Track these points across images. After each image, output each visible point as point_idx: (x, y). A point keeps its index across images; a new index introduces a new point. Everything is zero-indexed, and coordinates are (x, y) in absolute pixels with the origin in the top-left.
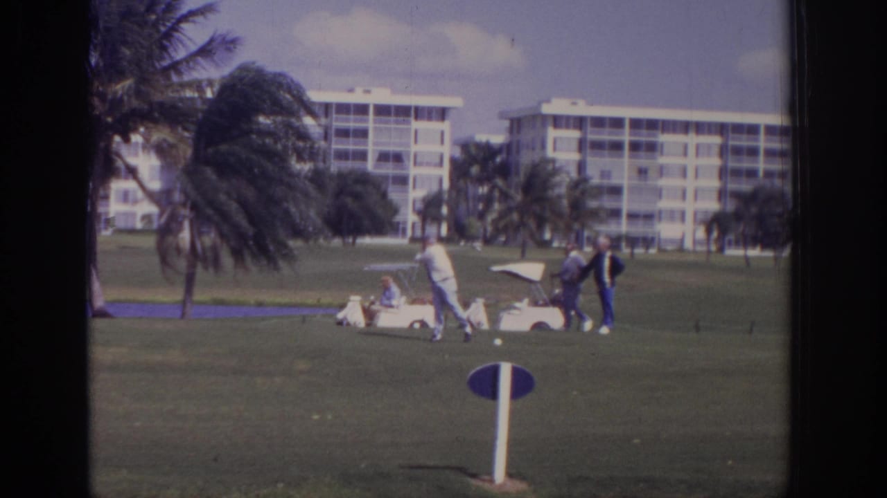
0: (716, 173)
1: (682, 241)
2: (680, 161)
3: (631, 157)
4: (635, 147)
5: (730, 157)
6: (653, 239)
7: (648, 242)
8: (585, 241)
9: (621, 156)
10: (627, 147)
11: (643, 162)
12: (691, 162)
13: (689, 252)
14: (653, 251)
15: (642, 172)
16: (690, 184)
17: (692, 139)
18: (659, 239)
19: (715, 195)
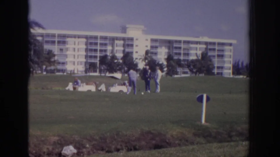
0: (84, 50)
1: (74, 71)
2: (73, 46)
3: (58, 45)
4: (59, 42)
5: (89, 46)
6: (65, 70)
7: (63, 71)
8: (44, 71)
9: (55, 45)
10: (56, 42)
11: (62, 47)
12: (76, 47)
13: (76, 74)
14: (65, 74)
15: (61, 50)
16: (76, 53)
17: (77, 40)
18: (67, 70)
19: (84, 57)
